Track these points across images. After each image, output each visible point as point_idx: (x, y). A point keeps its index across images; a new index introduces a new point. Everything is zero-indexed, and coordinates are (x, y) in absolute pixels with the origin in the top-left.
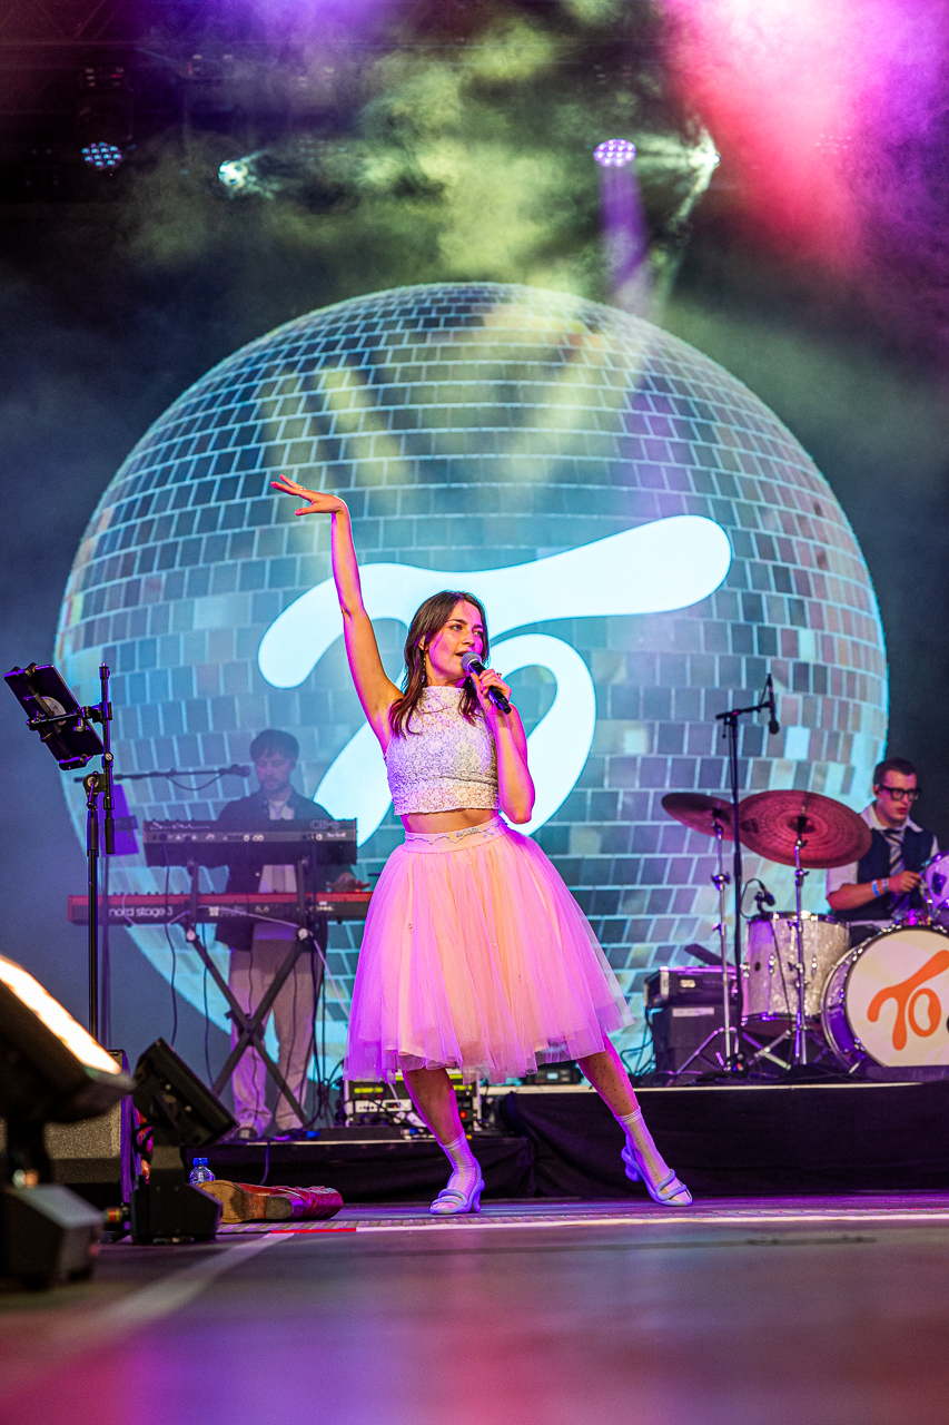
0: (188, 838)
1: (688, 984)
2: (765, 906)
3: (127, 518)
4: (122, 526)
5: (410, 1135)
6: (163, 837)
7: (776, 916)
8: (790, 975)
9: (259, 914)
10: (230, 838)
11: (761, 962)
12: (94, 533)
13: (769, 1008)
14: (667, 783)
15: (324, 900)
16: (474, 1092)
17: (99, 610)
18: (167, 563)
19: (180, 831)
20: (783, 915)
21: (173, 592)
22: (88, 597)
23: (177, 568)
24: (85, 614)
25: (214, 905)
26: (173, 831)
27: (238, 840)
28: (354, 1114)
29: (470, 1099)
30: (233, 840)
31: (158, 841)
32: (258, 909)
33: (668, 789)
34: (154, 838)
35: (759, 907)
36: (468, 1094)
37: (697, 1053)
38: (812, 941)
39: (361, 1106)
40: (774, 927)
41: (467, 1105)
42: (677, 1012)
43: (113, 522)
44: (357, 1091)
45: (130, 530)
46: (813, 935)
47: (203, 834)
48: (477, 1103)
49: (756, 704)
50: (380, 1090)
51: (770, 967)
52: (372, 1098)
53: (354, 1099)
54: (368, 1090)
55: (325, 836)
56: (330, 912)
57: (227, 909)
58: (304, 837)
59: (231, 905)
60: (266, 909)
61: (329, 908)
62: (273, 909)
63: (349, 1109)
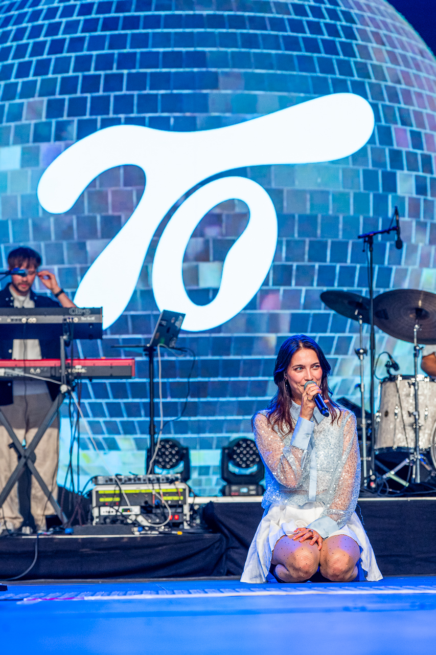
2: (392, 371)
5: (139, 531)
7: (400, 378)
8: (409, 420)
9: (32, 374)
10: (12, 320)
11: (389, 410)
13: (394, 443)
15: (79, 364)
16: (184, 502)
20: (405, 377)
27: (18, 322)
28: (100, 516)
29: (181, 506)
30: (14, 322)
32: (32, 370)
35: (388, 372)
36: (180, 502)
38: (425, 396)
39: (105, 511)
40: (398, 386)
41: (179, 510)
44: (102, 500)
46: (426, 392)
48: (186, 509)
49: (380, 229)
50: (117, 499)
51: (396, 414)
52: (112, 505)
53: (100, 505)
54: (110, 499)
55: (80, 319)
56: (84, 373)
57: (10, 371)
58: (65, 320)
59: (13, 368)
60: (38, 371)
61: (83, 371)
62: (42, 371)
63: (95, 512)
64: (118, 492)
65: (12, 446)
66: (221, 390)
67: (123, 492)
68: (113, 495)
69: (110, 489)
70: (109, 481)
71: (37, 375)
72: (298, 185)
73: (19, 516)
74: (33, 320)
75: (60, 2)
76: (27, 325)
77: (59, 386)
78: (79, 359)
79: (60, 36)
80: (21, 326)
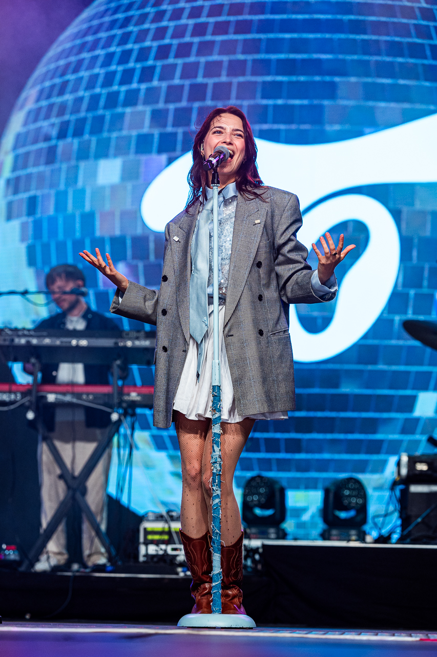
0: (28, 342)
1: (421, 467)
3: (49, 97)
4: (44, 103)
5: (183, 571)
6: (13, 340)
9: (84, 400)
10: (61, 342)
12: (22, 107)
14: (410, 311)
15: (134, 391)
17: (25, 166)
18: (78, 133)
19: (24, 336)
21: (83, 154)
22: (16, 158)
23: (86, 137)
24: (15, 168)
25: (51, 392)
26: (19, 336)
27: (68, 345)
28: (146, 555)
30: (64, 345)
31: (7, 343)
32: (84, 397)
33: (410, 315)
34: (5, 340)
37: (419, 520)
39: (152, 549)
42: (415, 489)
43: (38, 100)
44: (150, 537)
45: (51, 106)
47: (41, 339)
50: (166, 537)
52: (157, 543)
53: (147, 543)
54: (157, 537)
55: (133, 343)
56: (139, 401)
57: (60, 397)
58: (116, 343)
59: (64, 394)
60: (91, 397)
61: (138, 398)
62: (95, 398)
63: (142, 550)
64: (167, 529)
65: (61, 477)
66: (328, 425)
67: (173, 530)
68: (161, 533)
69: (159, 526)
70: (160, 518)
71: (90, 402)
72: (418, 206)
73: (64, 551)
74: (84, 343)
75: (170, 3)
76: (78, 347)
77: (109, 414)
78: (135, 385)
79: (167, 41)
80: (71, 348)
